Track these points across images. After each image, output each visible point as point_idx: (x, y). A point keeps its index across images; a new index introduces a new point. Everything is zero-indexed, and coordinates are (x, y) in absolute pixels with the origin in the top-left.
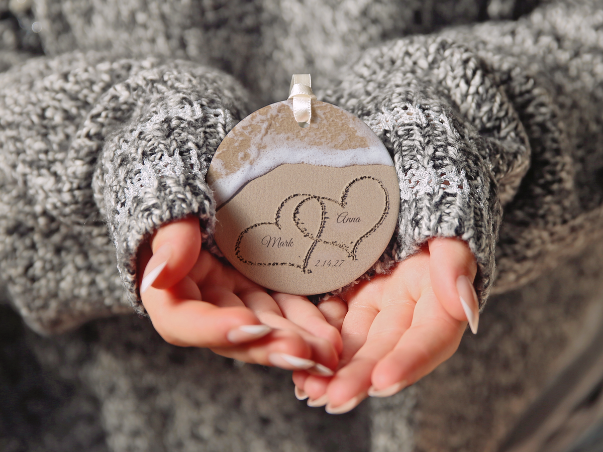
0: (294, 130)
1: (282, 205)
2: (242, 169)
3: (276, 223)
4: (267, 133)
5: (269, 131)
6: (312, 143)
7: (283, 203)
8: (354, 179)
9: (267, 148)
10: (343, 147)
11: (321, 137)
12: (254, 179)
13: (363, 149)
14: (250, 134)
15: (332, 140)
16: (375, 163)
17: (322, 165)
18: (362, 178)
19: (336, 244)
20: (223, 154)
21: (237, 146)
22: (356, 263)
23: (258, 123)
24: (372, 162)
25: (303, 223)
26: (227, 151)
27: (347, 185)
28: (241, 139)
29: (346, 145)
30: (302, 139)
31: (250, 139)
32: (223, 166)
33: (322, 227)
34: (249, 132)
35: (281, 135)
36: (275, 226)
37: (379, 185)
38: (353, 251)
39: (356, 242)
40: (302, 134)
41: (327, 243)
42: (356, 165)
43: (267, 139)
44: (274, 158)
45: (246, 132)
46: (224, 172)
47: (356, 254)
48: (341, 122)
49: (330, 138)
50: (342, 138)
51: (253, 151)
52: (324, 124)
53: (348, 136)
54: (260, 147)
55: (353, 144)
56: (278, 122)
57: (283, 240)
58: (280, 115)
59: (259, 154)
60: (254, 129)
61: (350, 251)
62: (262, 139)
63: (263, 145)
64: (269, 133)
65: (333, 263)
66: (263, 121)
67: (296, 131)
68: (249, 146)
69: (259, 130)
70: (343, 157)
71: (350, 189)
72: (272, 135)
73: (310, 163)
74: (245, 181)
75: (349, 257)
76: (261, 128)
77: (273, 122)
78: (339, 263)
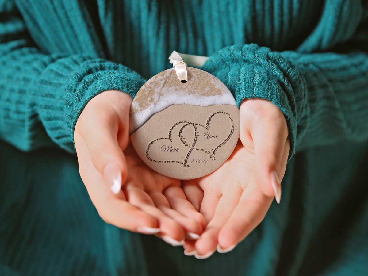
0: (179, 85)
1: (173, 128)
2: (150, 107)
3: (169, 138)
4: (164, 86)
5: (165, 85)
6: (189, 92)
7: (173, 127)
8: (214, 113)
9: (164, 95)
10: (207, 94)
11: (195, 89)
12: (156, 113)
13: (219, 96)
14: (154, 87)
15: (201, 90)
16: (226, 104)
17: (195, 105)
18: (218, 113)
19: (203, 150)
20: (139, 99)
21: (147, 94)
22: (214, 161)
23: (159, 80)
24: (224, 103)
25: (184, 139)
26: (141, 97)
27: (210, 116)
28: (149, 90)
29: (209, 93)
30: (184, 90)
31: (154, 90)
32: (139, 105)
33: (195, 141)
34: (154, 86)
35: (172, 87)
36: (168, 140)
37: (228, 117)
38: (213, 155)
39: (214, 149)
40: (184, 87)
41: (198, 150)
42: (215, 105)
43: (164, 90)
44: (168, 101)
45: (152, 86)
46: (139, 109)
47: (215, 156)
48: (206, 80)
49: (200, 90)
50: (207, 89)
51: (156, 97)
52: (197, 81)
53: (211, 88)
54: (160, 94)
55: (213, 93)
56: (170, 80)
57: (173, 148)
58: (172, 76)
59: (159, 99)
60: (156, 84)
61: (211, 155)
62: (161, 90)
63: (162, 93)
64: (165, 86)
65: (201, 161)
66: (161, 80)
67: (180, 85)
68: (154, 94)
69: (159, 84)
70: (207, 101)
71: (212, 119)
72: (167, 87)
73: (189, 104)
74: (151, 114)
75: (210, 158)
76: (160, 84)
77: (168, 80)
78: (205, 161)
